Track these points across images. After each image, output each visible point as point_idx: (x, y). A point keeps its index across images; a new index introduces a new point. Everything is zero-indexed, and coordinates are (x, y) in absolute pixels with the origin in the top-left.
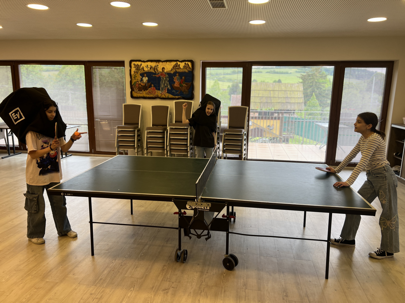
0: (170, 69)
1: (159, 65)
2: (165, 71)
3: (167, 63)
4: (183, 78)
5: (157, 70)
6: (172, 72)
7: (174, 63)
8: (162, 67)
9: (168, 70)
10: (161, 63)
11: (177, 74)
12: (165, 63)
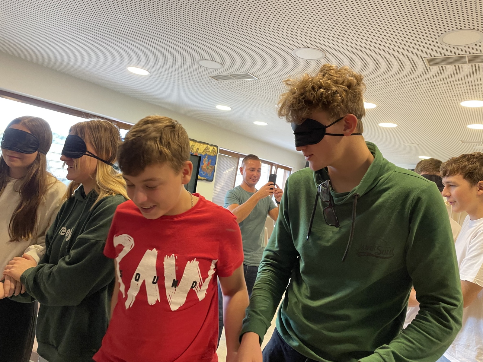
0: (203, 151)
1: (195, 145)
2: (199, 152)
3: (202, 144)
4: (210, 161)
5: (193, 150)
6: (203, 154)
7: (206, 146)
8: (197, 148)
9: (201, 151)
10: (197, 143)
11: (207, 157)
12: (200, 144)
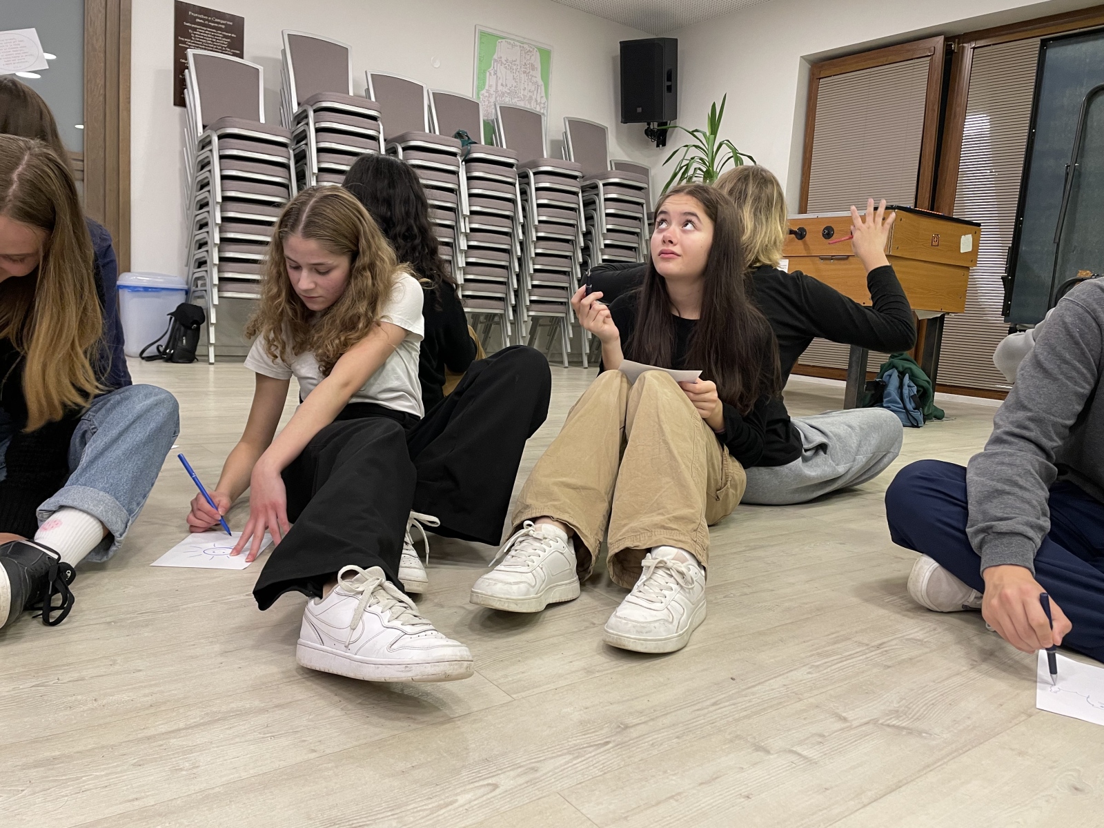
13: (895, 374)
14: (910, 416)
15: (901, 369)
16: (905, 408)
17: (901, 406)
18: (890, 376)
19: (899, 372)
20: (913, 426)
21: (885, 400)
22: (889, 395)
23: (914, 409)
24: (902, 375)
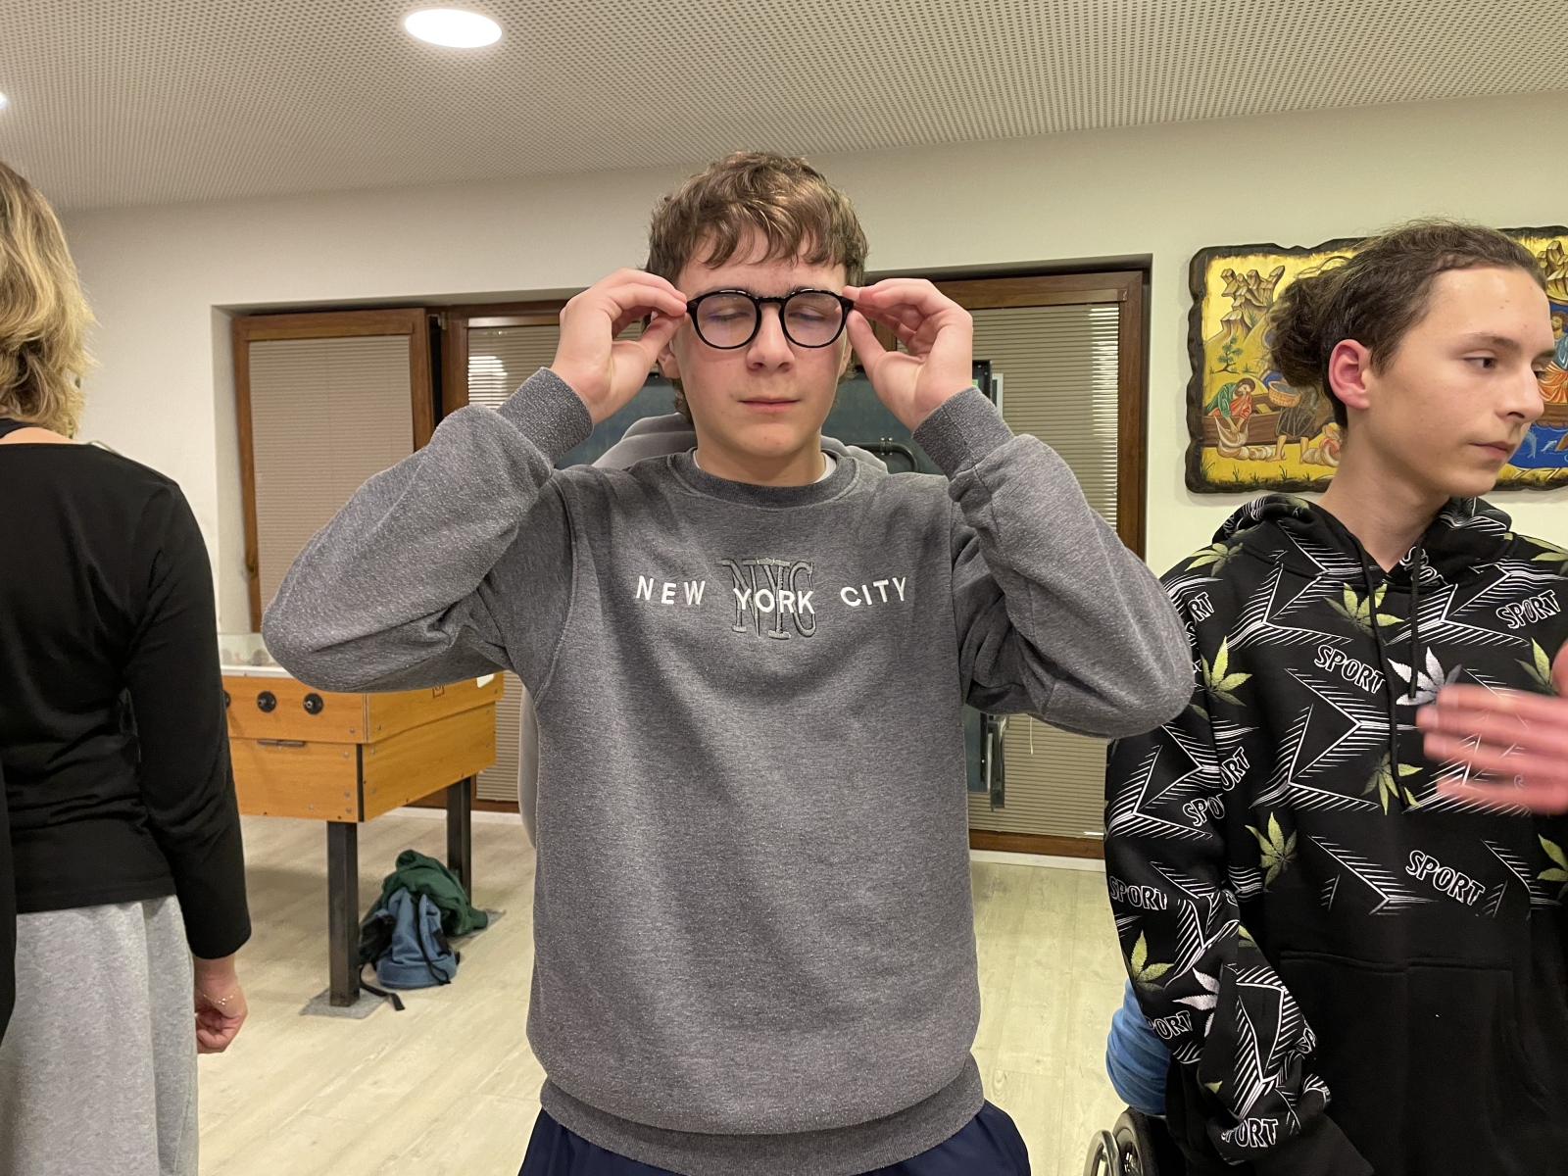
13: (407, 898)
14: (434, 970)
15: (413, 888)
16: (426, 958)
17: (420, 955)
18: (399, 902)
19: (414, 894)
20: (441, 983)
21: (396, 949)
22: (400, 940)
23: (439, 954)
24: (416, 896)
